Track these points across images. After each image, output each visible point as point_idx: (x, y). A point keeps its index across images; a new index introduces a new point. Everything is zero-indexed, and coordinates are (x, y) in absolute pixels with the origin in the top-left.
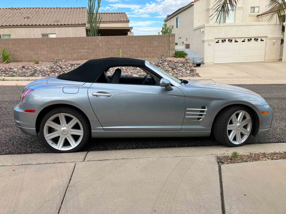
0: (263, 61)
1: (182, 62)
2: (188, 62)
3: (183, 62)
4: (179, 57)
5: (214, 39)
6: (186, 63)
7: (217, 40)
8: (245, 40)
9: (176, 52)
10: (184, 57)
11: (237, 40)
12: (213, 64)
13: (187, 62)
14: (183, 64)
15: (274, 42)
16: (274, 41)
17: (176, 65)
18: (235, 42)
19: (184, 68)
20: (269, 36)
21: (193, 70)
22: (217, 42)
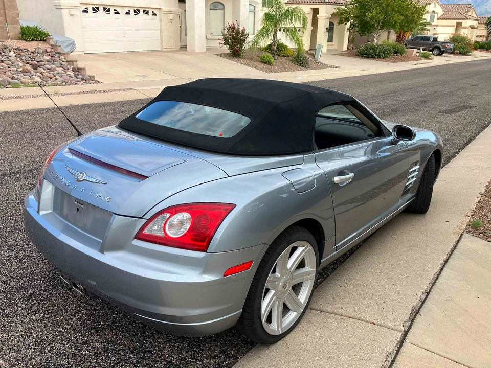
0: (159, 49)
1: (46, 51)
2: (59, 51)
3: (48, 50)
4: (33, 40)
5: (79, 5)
6: (56, 53)
7: (83, 8)
8: (129, 11)
9: (22, 28)
10: (45, 41)
11: (118, 10)
12: (83, 53)
13: (58, 53)
14: (52, 56)
15: (171, 18)
16: (171, 16)
17: (38, 59)
18: (115, 13)
19: (57, 65)
20: (164, 8)
21: (78, 69)
22: (84, 11)
